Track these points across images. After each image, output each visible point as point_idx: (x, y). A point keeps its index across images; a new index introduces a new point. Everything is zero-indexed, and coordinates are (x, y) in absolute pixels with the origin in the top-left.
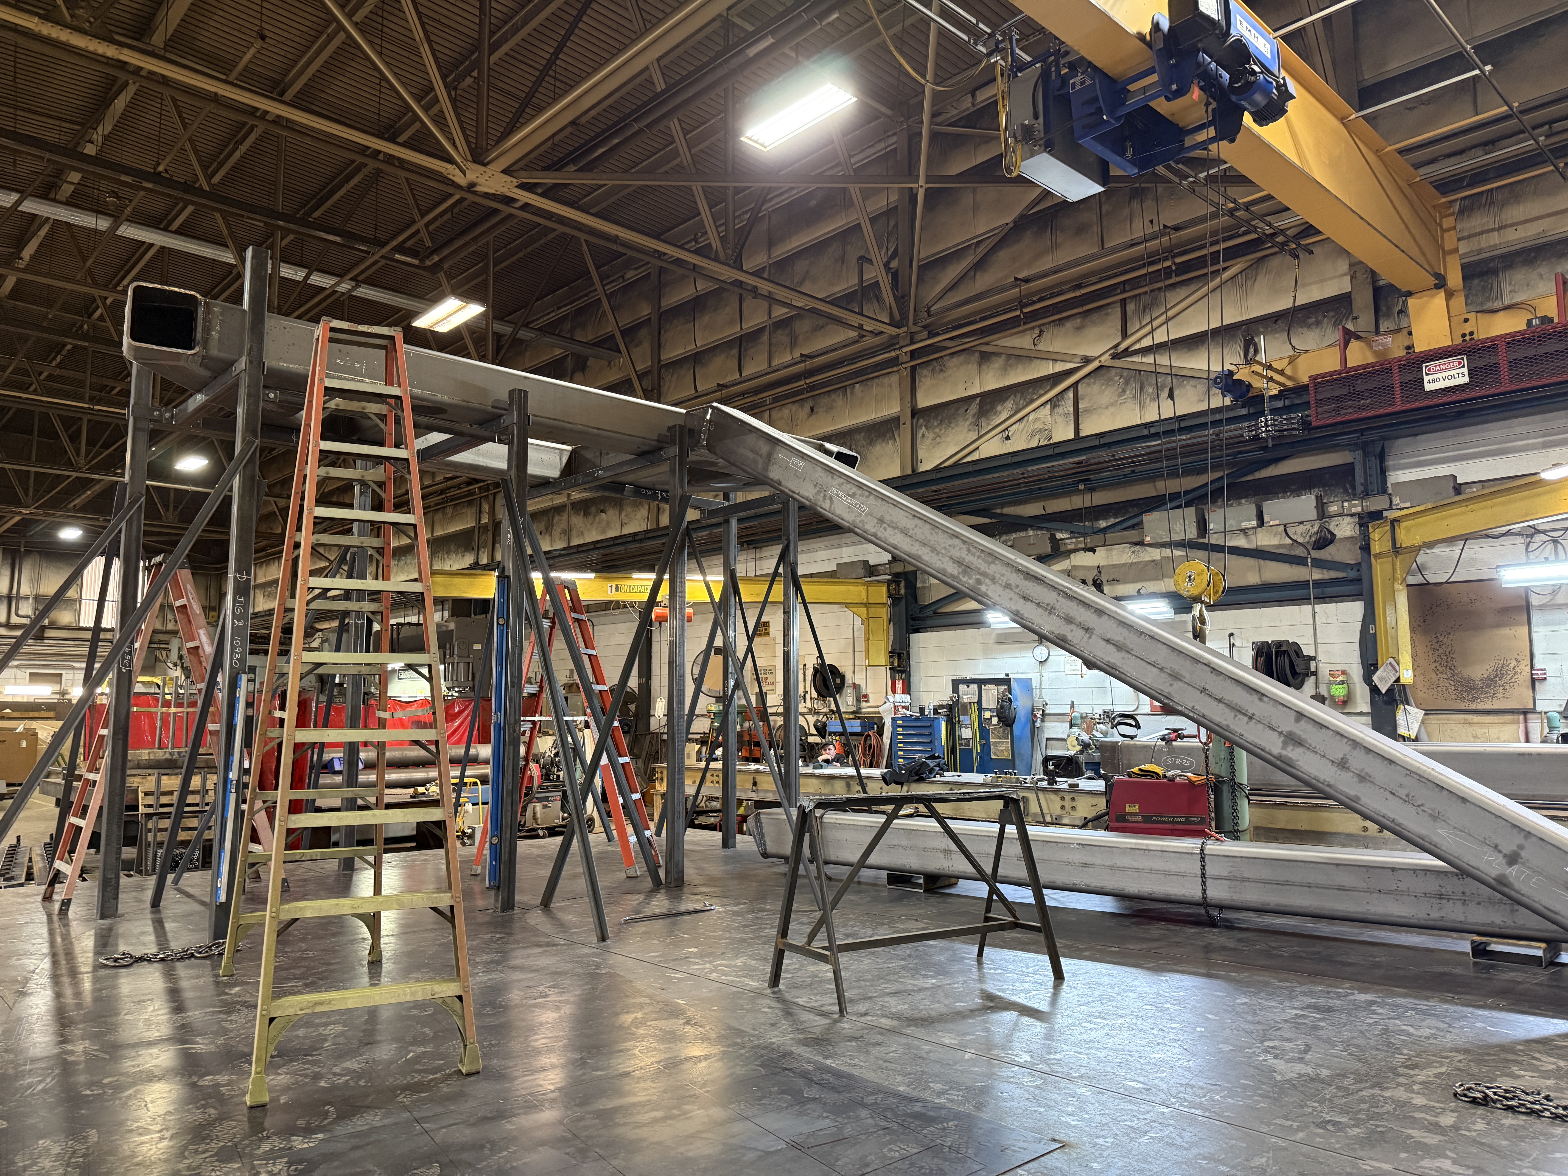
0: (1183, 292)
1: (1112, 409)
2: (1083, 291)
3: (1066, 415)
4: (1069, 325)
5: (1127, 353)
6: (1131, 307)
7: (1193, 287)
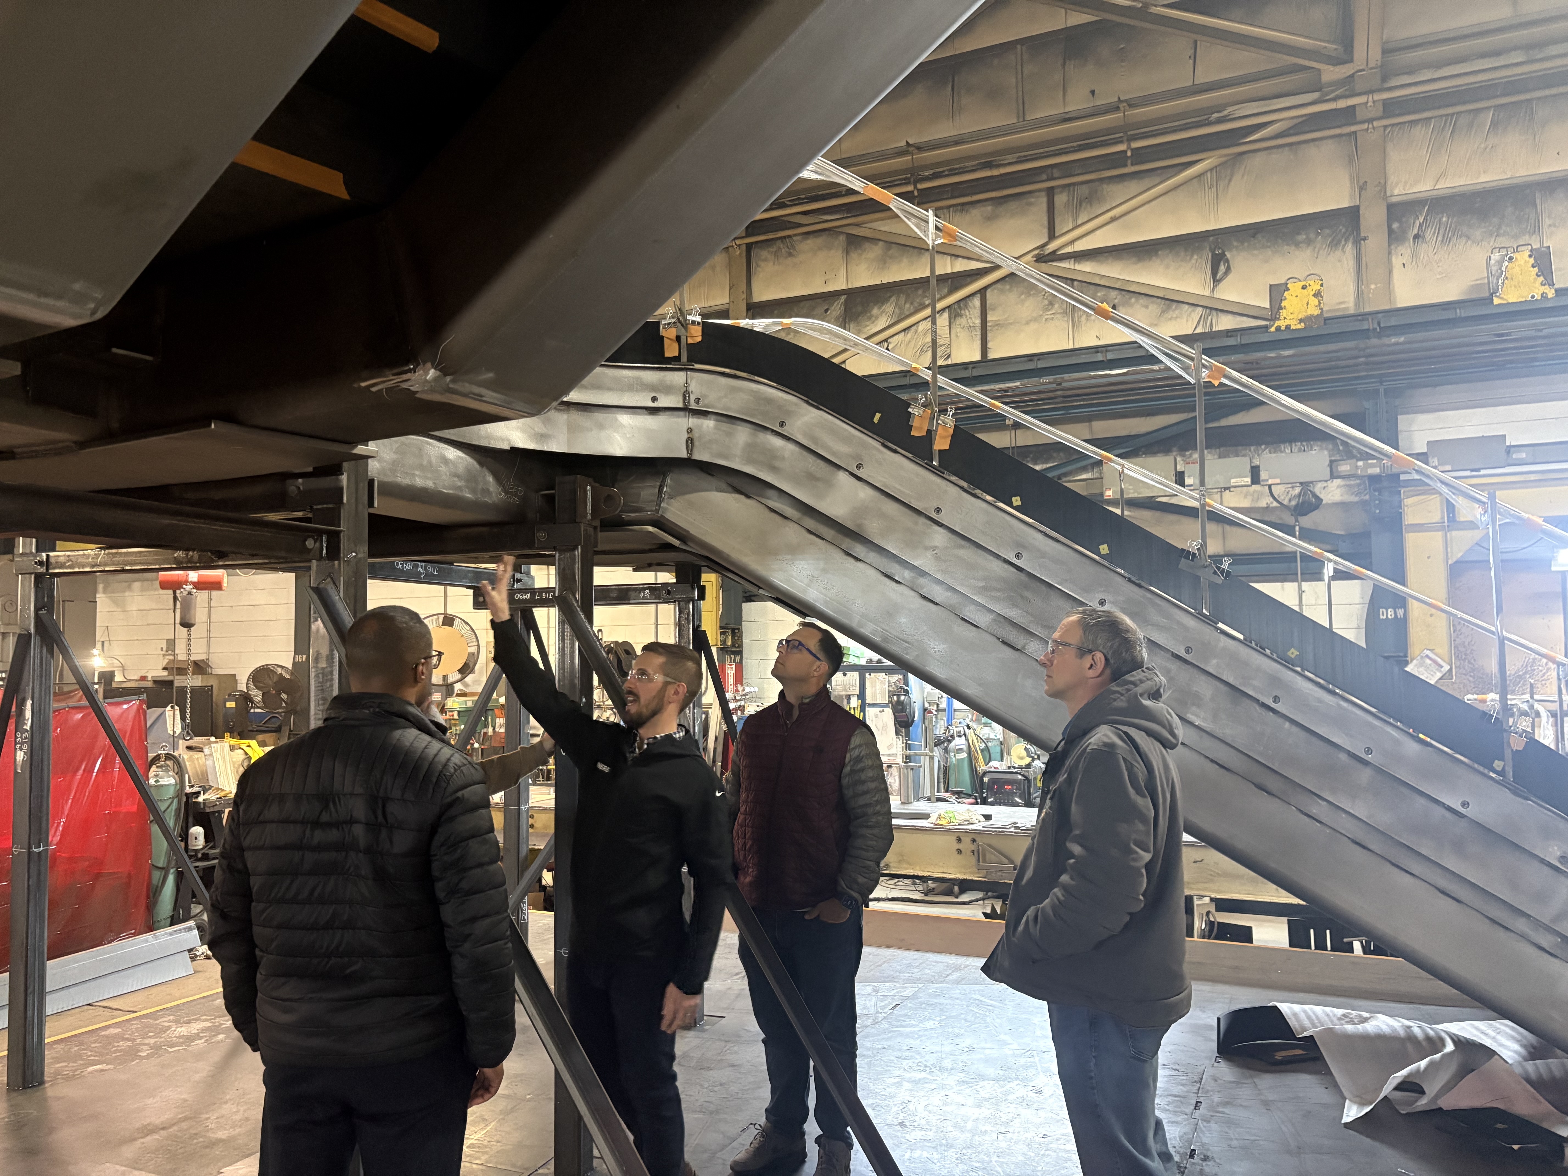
0: (1133, 187)
1: (1034, 326)
2: (995, 172)
3: (971, 328)
4: (976, 212)
5: (1054, 256)
6: (1061, 199)
7: (1146, 182)
